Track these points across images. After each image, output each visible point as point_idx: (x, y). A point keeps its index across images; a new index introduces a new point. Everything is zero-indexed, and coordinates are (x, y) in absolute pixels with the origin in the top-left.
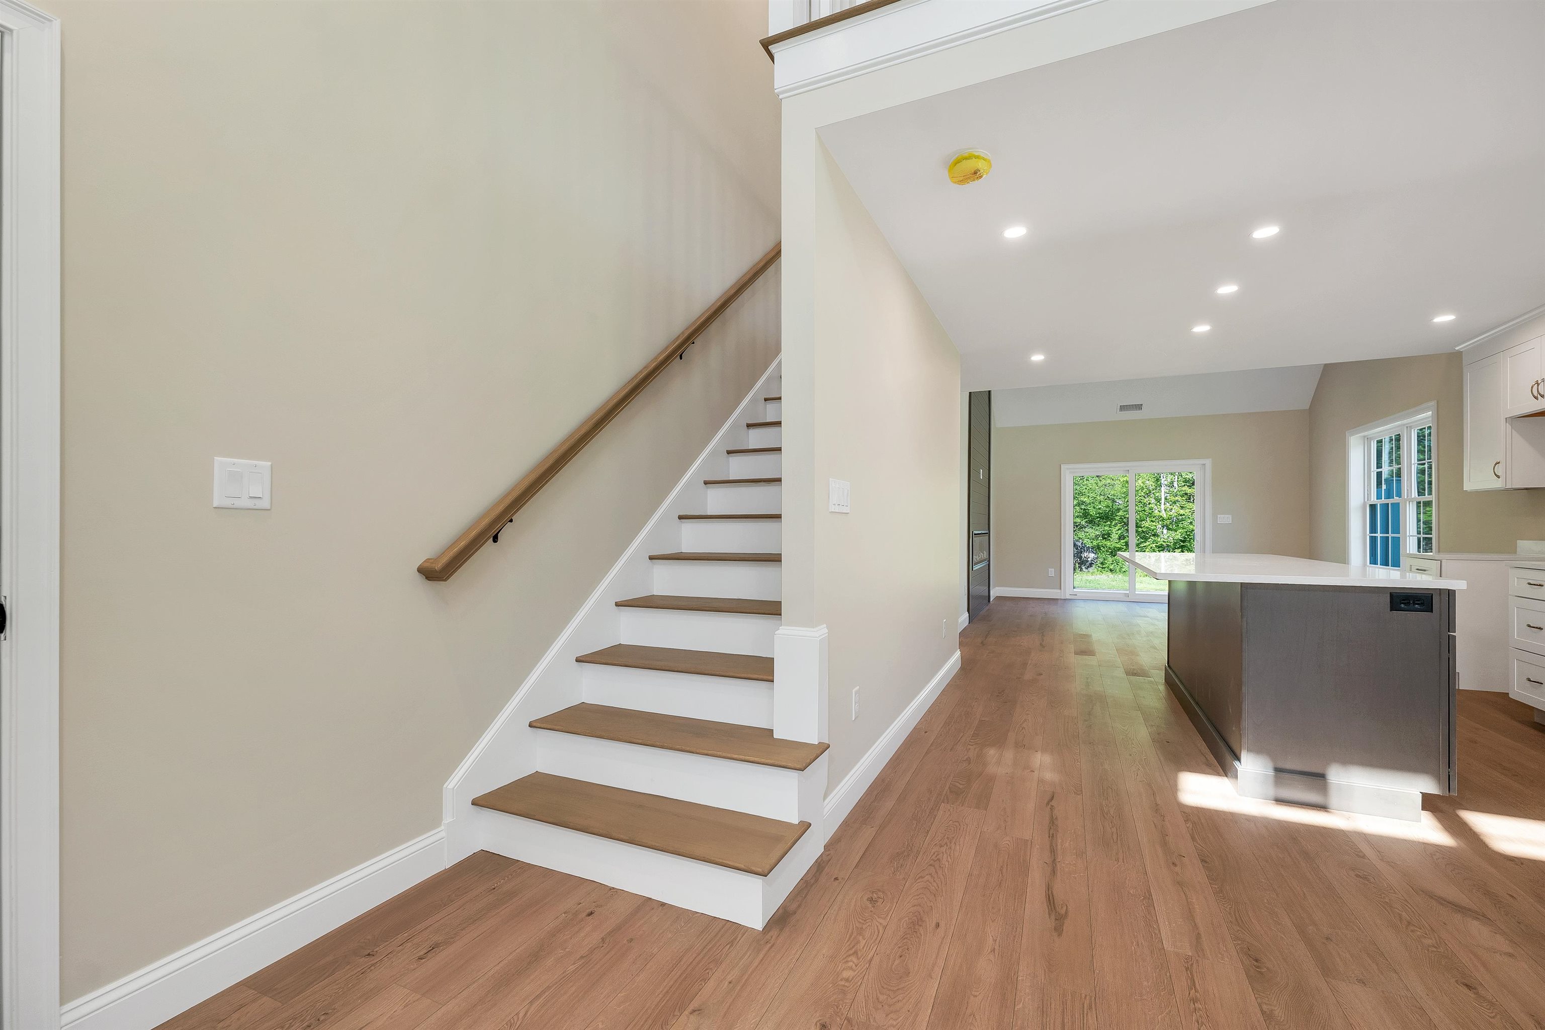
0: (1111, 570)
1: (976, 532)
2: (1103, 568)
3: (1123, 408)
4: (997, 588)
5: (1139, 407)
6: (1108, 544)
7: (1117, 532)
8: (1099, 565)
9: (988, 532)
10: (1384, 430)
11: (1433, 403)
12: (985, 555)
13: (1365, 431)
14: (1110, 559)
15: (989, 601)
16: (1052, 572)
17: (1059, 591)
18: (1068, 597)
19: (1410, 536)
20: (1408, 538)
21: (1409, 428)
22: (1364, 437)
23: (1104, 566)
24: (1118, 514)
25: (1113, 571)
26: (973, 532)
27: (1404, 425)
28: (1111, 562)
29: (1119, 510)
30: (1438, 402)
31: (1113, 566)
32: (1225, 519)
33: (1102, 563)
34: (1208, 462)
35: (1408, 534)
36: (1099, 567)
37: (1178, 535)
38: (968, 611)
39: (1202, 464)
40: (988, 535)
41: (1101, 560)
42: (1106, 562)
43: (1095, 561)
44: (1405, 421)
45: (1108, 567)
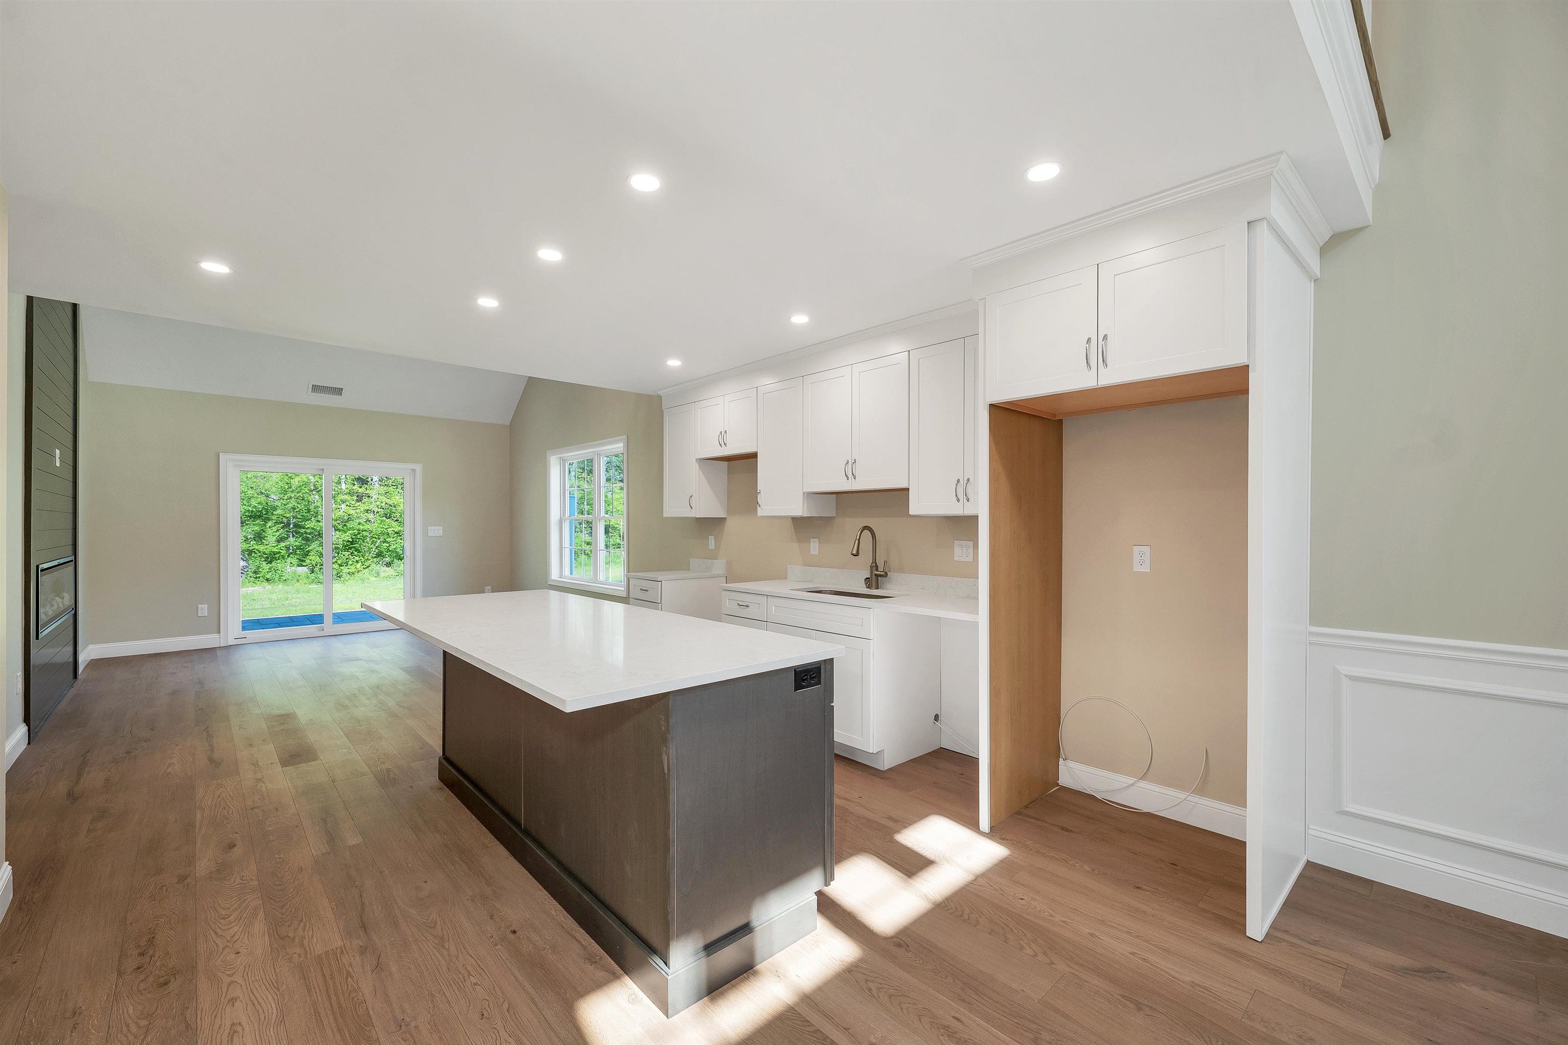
0: (267, 580)
1: (45, 566)
2: (256, 578)
3: (316, 389)
4: (91, 647)
5: (339, 391)
6: (261, 548)
7: (274, 534)
8: (251, 574)
9: (72, 558)
10: (576, 455)
11: (625, 437)
12: (68, 600)
13: (561, 454)
14: (265, 567)
15: (75, 676)
16: (203, 610)
17: (216, 636)
18: (231, 642)
19: (599, 550)
20: (598, 552)
21: (599, 455)
22: (561, 458)
23: (258, 575)
24: (274, 513)
25: (270, 580)
26: (38, 567)
27: (595, 452)
28: (268, 570)
29: (275, 508)
30: (628, 437)
31: (270, 574)
32: (436, 531)
33: (255, 572)
34: (418, 467)
35: (598, 549)
36: (251, 577)
37: (347, 536)
38: (27, 720)
39: (412, 470)
40: (73, 563)
41: (254, 569)
42: (260, 570)
43: (245, 570)
44: (596, 449)
45: (263, 577)
